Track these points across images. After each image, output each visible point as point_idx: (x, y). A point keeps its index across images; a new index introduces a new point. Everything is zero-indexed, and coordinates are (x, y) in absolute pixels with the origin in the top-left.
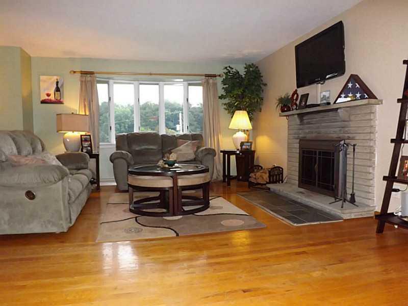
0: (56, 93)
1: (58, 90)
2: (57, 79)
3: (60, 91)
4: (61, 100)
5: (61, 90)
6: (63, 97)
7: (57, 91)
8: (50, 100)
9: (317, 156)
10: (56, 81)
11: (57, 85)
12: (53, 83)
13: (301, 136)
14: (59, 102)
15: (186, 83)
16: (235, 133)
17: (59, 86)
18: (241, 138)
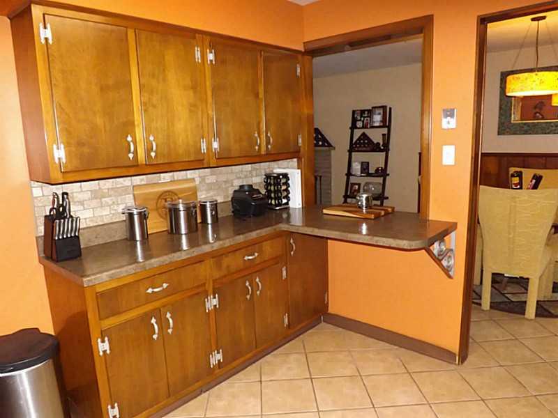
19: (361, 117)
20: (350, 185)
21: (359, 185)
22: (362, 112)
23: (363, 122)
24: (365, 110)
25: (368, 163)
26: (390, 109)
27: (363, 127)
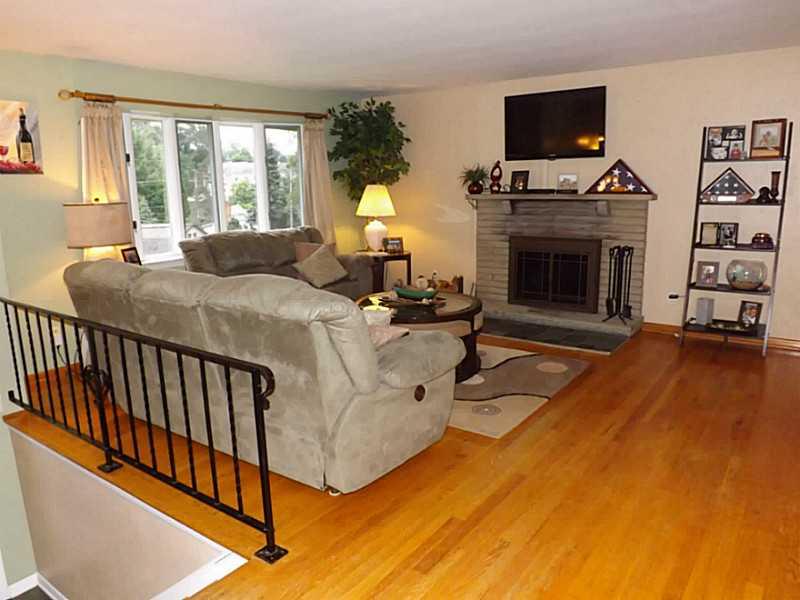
0: (21, 144)
1: (25, 137)
2: (21, 110)
3: (30, 141)
4: (37, 164)
5: (33, 137)
6: (40, 157)
7: (23, 140)
8: (8, 164)
9: (552, 261)
10: (19, 113)
11: (23, 123)
12: (10, 118)
13: (509, 230)
14: (32, 169)
15: (261, 125)
16: (367, 224)
17: (28, 127)
18: (379, 232)
19: (724, 139)
20: (695, 265)
21: (716, 265)
22: (726, 131)
23: (728, 149)
24: (732, 128)
25: (736, 225)
26: (791, 124)
27: (726, 159)
